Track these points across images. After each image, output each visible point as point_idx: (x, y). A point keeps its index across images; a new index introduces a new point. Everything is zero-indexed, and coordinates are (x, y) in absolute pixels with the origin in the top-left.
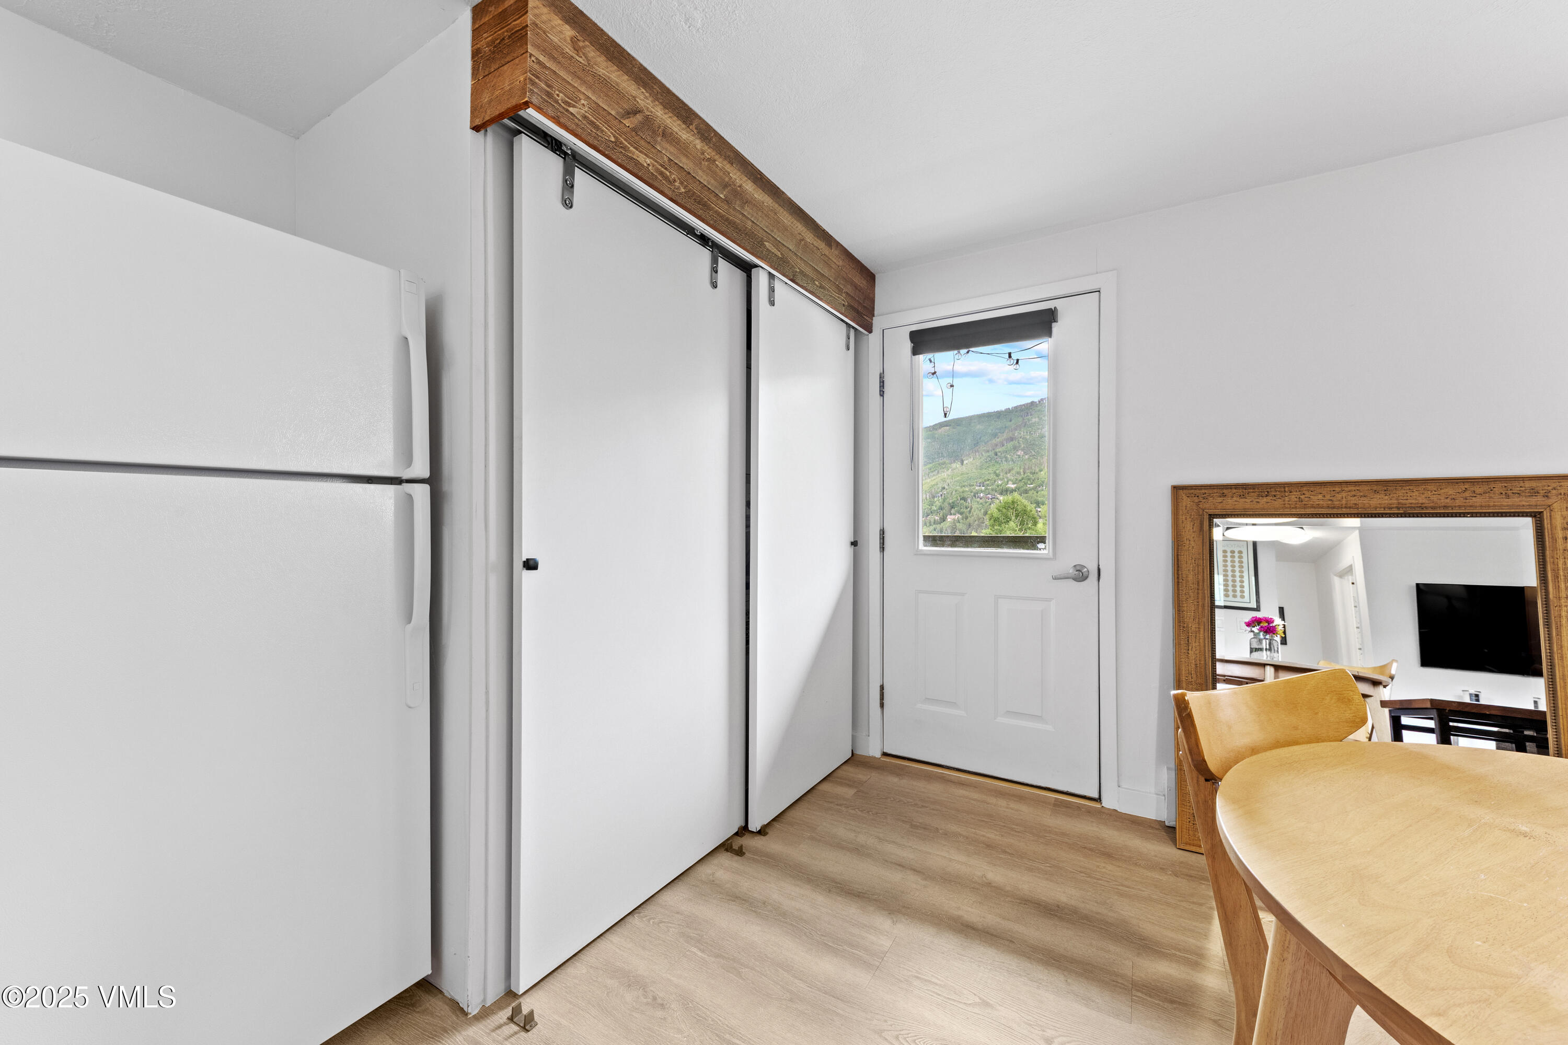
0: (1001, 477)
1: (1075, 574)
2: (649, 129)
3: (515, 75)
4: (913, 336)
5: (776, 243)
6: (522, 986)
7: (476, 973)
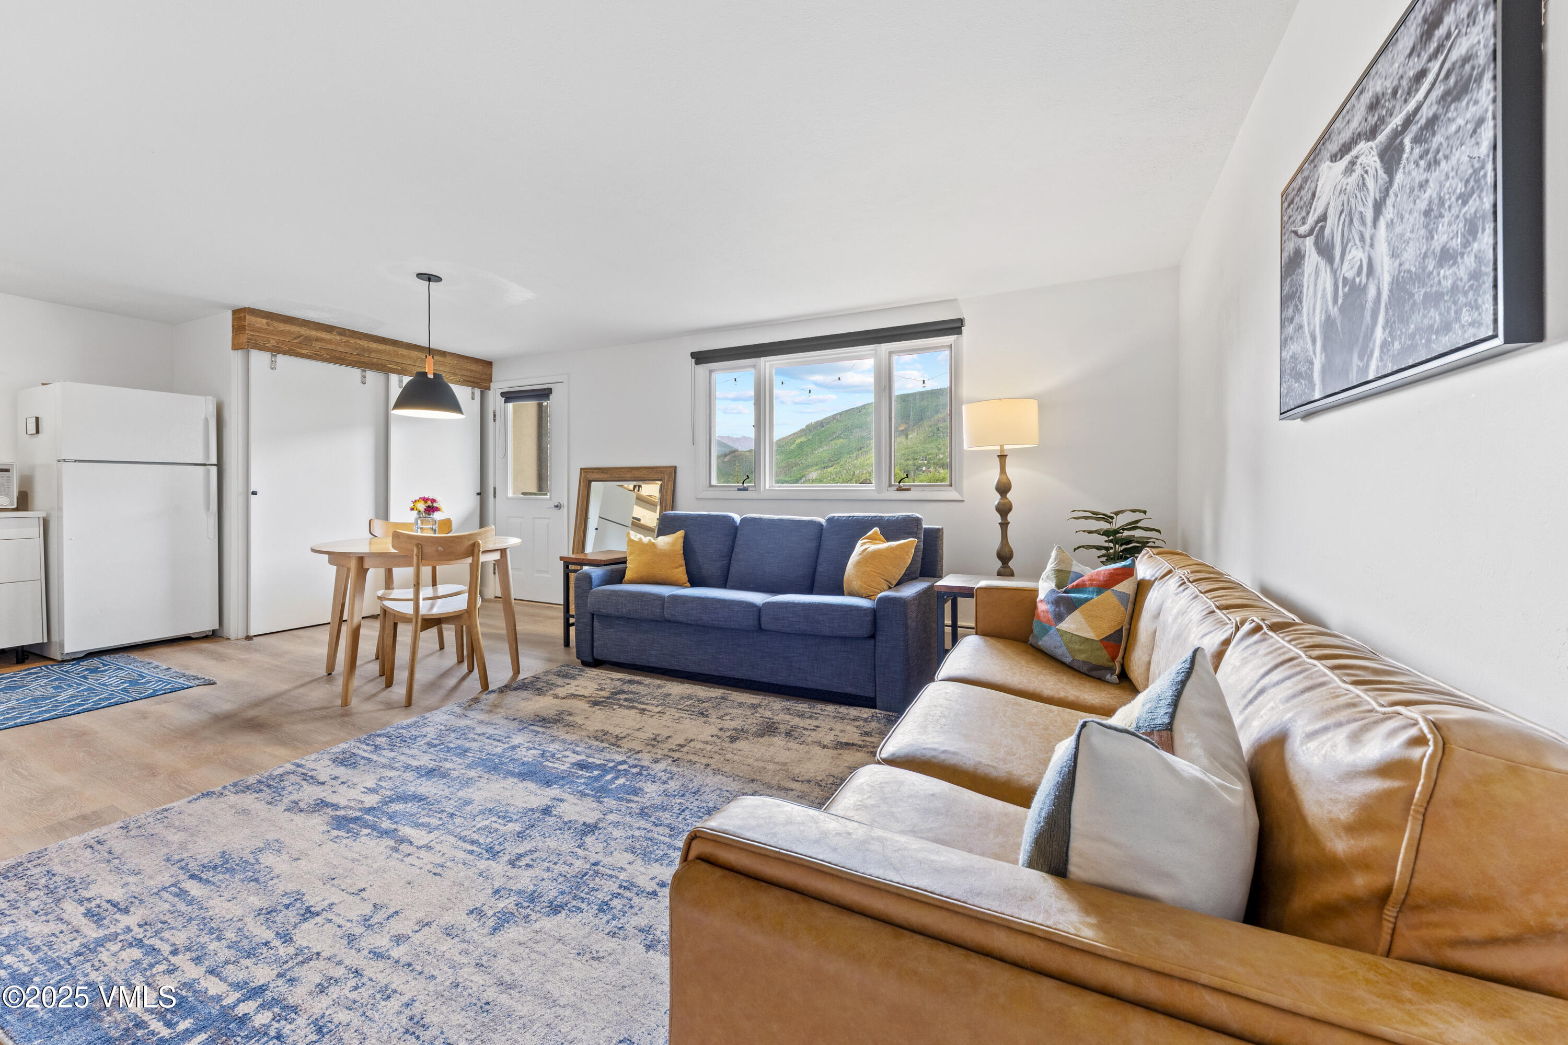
0: (942, 451)
1: (557, 506)
2: (308, 340)
3: (243, 339)
4: (503, 394)
5: (397, 363)
6: (252, 634)
7: (234, 628)
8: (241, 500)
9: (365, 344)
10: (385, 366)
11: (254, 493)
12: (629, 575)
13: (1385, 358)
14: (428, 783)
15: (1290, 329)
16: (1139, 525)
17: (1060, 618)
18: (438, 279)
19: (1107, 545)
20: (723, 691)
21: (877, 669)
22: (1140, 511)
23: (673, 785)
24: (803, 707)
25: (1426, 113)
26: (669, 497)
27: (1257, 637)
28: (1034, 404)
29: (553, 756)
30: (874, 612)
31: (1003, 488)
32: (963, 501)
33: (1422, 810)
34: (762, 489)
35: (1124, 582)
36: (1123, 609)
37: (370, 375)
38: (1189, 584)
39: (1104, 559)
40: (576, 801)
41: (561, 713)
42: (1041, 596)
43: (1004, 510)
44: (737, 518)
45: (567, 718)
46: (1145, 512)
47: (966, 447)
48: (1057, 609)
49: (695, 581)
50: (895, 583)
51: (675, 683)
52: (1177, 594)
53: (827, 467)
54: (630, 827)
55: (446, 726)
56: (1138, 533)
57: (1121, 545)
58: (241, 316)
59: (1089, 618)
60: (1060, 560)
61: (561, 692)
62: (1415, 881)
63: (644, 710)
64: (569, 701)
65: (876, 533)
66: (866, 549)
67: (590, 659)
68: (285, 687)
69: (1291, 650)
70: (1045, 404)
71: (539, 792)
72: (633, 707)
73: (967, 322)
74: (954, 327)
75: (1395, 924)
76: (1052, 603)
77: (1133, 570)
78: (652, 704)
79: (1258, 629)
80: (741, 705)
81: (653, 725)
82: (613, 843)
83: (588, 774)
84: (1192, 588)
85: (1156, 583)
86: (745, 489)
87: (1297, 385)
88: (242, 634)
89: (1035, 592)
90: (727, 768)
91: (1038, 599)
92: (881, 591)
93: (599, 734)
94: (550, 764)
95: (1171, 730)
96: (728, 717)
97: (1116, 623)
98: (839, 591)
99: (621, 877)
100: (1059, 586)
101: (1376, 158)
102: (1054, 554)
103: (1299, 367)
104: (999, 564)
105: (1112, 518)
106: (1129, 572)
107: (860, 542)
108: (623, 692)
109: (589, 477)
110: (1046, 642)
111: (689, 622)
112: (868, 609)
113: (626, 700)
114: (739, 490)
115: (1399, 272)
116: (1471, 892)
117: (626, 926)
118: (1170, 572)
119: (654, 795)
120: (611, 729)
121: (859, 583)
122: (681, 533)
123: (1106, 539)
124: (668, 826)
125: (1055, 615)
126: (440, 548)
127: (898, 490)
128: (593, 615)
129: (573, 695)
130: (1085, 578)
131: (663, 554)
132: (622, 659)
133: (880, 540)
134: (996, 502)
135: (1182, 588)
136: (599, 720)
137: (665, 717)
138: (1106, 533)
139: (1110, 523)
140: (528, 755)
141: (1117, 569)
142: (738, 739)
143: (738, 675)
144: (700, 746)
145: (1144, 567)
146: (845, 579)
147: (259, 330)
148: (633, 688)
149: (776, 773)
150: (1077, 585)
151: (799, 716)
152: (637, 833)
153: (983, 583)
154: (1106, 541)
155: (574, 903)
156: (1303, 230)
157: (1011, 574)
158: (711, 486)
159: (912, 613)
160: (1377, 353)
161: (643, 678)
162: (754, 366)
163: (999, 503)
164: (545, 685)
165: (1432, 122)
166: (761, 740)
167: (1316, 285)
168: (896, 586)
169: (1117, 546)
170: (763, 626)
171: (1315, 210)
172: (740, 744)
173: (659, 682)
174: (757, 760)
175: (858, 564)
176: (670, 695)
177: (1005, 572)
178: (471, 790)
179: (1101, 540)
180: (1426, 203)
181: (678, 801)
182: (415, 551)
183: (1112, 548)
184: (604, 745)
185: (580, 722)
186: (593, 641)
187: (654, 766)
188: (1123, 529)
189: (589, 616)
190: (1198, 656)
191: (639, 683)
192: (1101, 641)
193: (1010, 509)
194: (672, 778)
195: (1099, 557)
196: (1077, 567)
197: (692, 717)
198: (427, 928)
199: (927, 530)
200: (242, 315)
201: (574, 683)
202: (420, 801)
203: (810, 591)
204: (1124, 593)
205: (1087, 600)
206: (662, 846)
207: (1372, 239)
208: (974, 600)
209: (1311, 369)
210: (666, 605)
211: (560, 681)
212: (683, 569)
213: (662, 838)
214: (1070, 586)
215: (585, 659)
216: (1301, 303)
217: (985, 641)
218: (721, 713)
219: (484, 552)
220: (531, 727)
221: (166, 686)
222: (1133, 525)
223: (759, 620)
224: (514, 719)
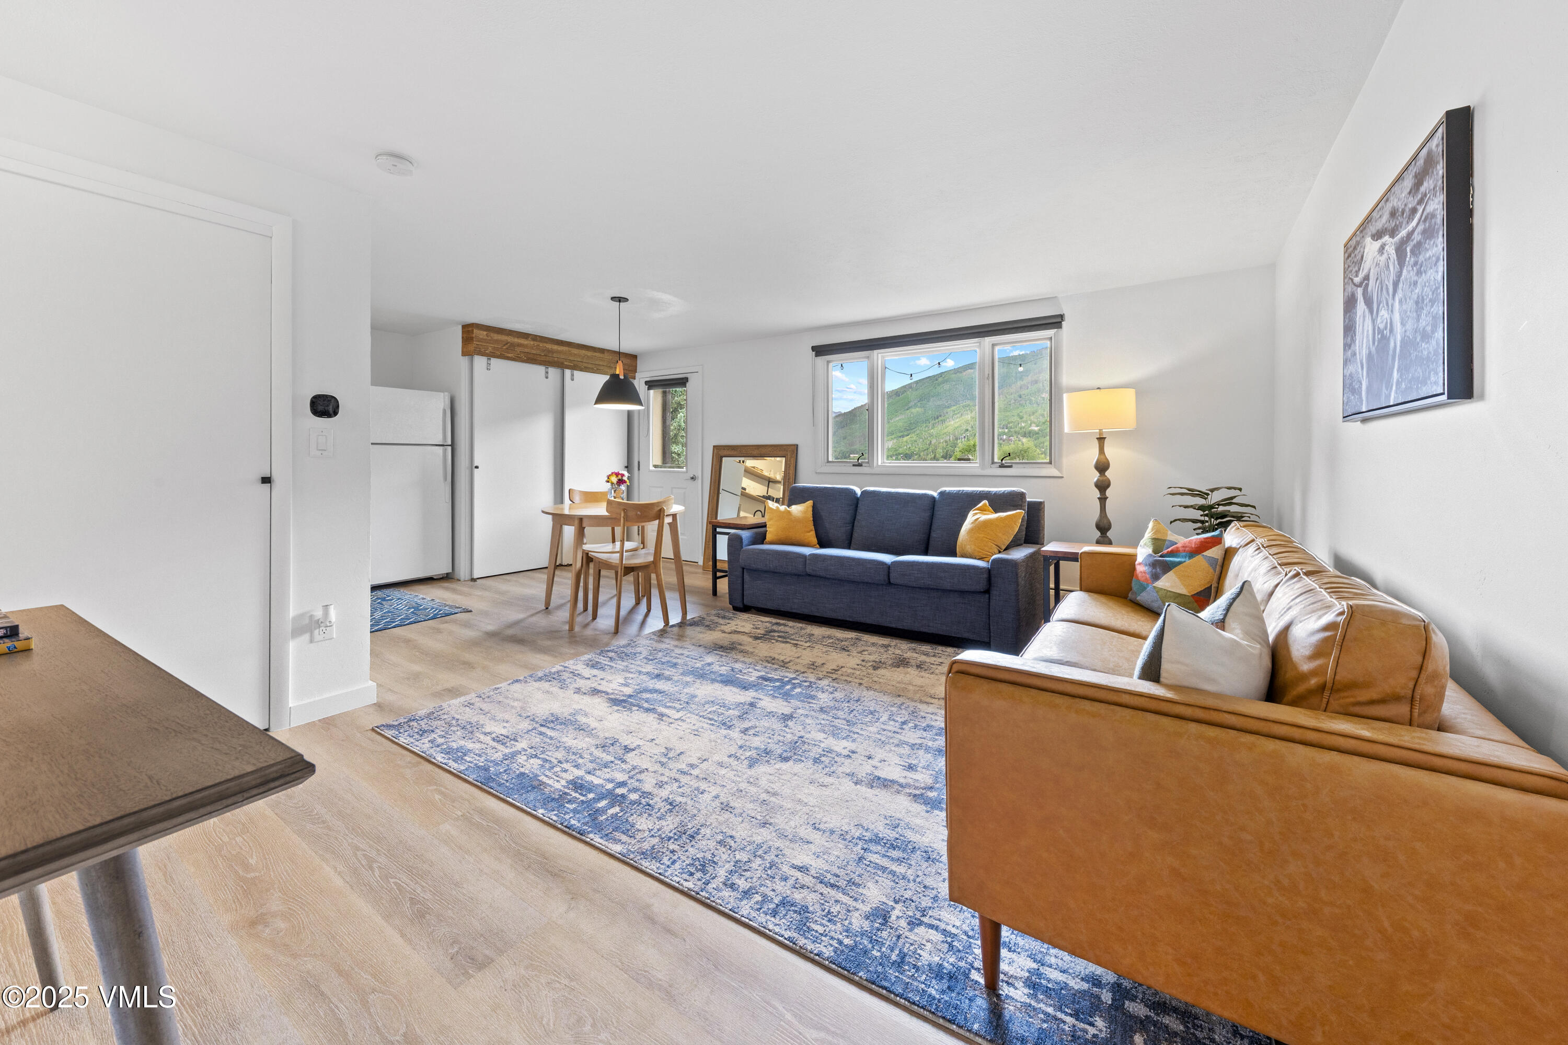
0: (1024, 419)
1: (692, 478)
2: (513, 345)
3: (471, 347)
4: (646, 383)
5: (571, 361)
6: (475, 576)
7: (463, 572)
8: (468, 472)
9: (549, 346)
10: (562, 363)
11: (477, 467)
12: (769, 537)
13: (1398, 392)
14: (660, 683)
15: (1349, 353)
16: (1234, 501)
17: (1156, 577)
18: (626, 300)
19: (1202, 518)
20: (856, 634)
21: (991, 618)
22: (1235, 488)
23: (838, 695)
24: (926, 648)
25: (1417, 237)
26: (792, 471)
27: (1296, 579)
28: (1131, 393)
29: (741, 671)
30: (989, 571)
31: (1102, 467)
32: (1063, 477)
33: (1340, 644)
34: (875, 464)
35: (1213, 549)
36: (1211, 570)
37: (552, 370)
38: (1263, 549)
39: (1200, 531)
40: (771, 700)
41: (733, 643)
42: (1140, 559)
43: (1103, 486)
44: (858, 492)
45: (739, 647)
46: (1240, 489)
47: (1067, 429)
48: (1154, 571)
49: (822, 545)
50: (1004, 548)
51: (813, 626)
52: (1253, 556)
53: (903, 436)
54: (817, 718)
55: (652, 648)
56: (1233, 509)
57: (1216, 519)
58: (469, 331)
59: (1182, 578)
60: (1156, 531)
61: (727, 628)
62: (1336, 677)
63: (797, 644)
64: (736, 635)
65: (985, 505)
66: (978, 519)
67: (740, 605)
68: (521, 616)
69: (1313, 585)
70: (1142, 390)
71: (742, 693)
72: (787, 642)
73: (1066, 317)
74: (1055, 322)
75: (1329, 699)
76: (1149, 565)
77: (1221, 539)
78: (801, 641)
79: (1297, 574)
80: (873, 644)
81: (808, 656)
82: (808, 727)
83: (772, 685)
84: (1265, 552)
85: (1240, 550)
86: (860, 465)
87: (1353, 397)
88: (468, 577)
89: (1133, 557)
90: (877, 687)
91: (1137, 563)
92: (993, 555)
93: (769, 659)
94: (741, 677)
95: (1224, 622)
96: (866, 653)
97: (1206, 582)
98: (953, 554)
99: (822, 746)
100: (1156, 551)
101: (1394, 252)
102: (1151, 525)
103: (1354, 384)
104: (1099, 534)
105: (1208, 494)
106: (1218, 541)
107: (971, 513)
108: (774, 631)
109: (721, 453)
110: (1143, 597)
111: (828, 576)
112: (984, 568)
113: (779, 637)
114: (854, 465)
115: (1405, 336)
116: (1361, 679)
117: (837, 772)
118: (1253, 541)
119: (826, 700)
120: (777, 656)
121: (973, 547)
122: (810, 503)
123: (1202, 513)
124: (844, 719)
125: (1152, 575)
126: (639, 513)
127: (1000, 467)
128: (743, 569)
129: (736, 631)
130: (1179, 545)
131: (797, 521)
132: (769, 605)
133: (989, 511)
134: (1096, 479)
135: (1257, 552)
136: (764, 649)
137: (815, 650)
138: (1201, 508)
139: (1206, 499)
140: (724, 670)
141: (1207, 538)
142: (879, 668)
143: (869, 621)
144: (850, 671)
145: (1232, 537)
146: (958, 543)
147: (480, 340)
148: (781, 628)
149: (915, 692)
150: (1172, 552)
151: (925, 655)
152: (823, 722)
153: (1086, 549)
154: (1201, 515)
155: (796, 757)
156: (1357, 280)
157: (1110, 543)
158: (828, 462)
159: (1022, 573)
160: (1394, 388)
161: (786, 622)
162: (868, 357)
163: (1098, 480)
164: (711, 623)
165: (1419, 245)
166: (898, 670)
167: (1363, 326)
168: (1005, 550)
169: (1212, 520)
170: (892, 581)
171: (1363, 269)
172: (881, 672)
173: (801, 625)
174: (899, 683)
175: (971, 531)
176: (813, 635)
177: (1104, 539)
178: (692, 689)
179: (1197, 514)
180: (1416, 295)
181: (846, 705)
182: (622, 515)
183: (1207, 522)
184: (776, 666)
185: (751, 650)
186: (743, 591)
187: (819, 682)
188: (1219, 505)
189: (741, 570)
190: (1246, 586)
191: (785, 625)
192: (1192, 596)
193: (1108, 485)
194: (836, 691)
195: (1194, 530)
196: (1171, 536)
197: (837, 651)
198: (706, 762)
199: (1030, 504)
200: (470, 329)
201: (733, 623)
202: (660, 693)
203: (926, 553)
204: (1213, 558)
205: (1180, 563)
206: (844, 731)
207: (1392, 307)
208: (1079, 563)
209: (1360, 387)
210: (808, 562)
211: (721, 621)
212: (813, 533)
213: (843, 726)
214: (1165, 551)
215: (736, 605)
216: (1355, 335)
217: (1089, 596)
218: (860, 649)
219: (667, 515)
220: (715, 652)
221: (439, 611)
222: (1229, 501)
223: (889, 576)
224: (700, 646)
